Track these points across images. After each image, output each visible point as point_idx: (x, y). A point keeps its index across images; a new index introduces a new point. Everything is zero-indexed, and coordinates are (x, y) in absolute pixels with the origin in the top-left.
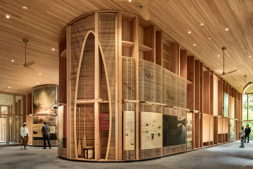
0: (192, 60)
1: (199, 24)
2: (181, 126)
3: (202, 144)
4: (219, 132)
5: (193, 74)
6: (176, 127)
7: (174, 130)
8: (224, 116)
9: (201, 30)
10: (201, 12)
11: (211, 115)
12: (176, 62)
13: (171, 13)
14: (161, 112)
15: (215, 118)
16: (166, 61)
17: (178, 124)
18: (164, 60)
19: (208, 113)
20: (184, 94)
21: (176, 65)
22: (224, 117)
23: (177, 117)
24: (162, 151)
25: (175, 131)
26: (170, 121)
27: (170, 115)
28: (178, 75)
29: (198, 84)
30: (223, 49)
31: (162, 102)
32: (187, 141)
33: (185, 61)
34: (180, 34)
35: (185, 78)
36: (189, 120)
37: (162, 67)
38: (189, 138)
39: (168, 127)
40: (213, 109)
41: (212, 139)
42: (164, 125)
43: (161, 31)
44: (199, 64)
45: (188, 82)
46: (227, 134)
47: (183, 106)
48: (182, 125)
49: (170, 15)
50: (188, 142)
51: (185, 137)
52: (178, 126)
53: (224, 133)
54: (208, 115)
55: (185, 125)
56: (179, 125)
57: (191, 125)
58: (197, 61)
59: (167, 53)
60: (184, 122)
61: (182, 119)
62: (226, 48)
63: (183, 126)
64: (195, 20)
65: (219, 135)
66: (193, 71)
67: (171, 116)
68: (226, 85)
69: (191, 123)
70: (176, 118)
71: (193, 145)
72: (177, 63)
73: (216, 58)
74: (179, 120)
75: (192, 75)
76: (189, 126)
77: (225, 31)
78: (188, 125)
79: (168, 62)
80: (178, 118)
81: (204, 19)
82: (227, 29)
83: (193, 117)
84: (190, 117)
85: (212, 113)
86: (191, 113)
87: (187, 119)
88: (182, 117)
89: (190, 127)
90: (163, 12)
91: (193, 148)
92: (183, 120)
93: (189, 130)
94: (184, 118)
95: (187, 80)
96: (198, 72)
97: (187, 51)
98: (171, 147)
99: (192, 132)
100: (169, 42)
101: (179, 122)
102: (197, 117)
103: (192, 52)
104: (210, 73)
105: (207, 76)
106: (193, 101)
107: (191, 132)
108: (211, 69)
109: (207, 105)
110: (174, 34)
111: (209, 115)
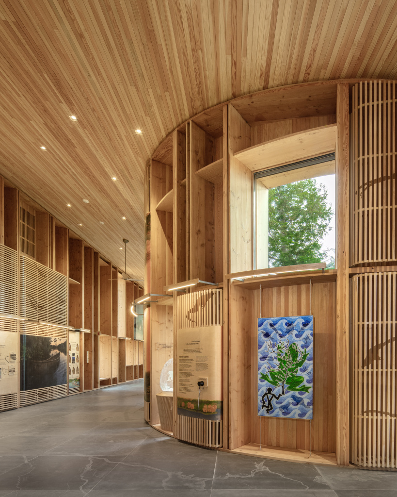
0: (79, 246)
1: (82, 199)
2: (58, 355)
3: (97, 383)
4: (128, 363)
5: (81, 268)
6: (47, 355)
7: (43, 361)
8: (137, 338)
9: (86, 207)
10: (82, 186)
11: (113, 337)
12: (47, 247)
13: (33, 170)
14: (15, 330)
15: (121, 341)
16: (29, 241)
17: (50, 351)
18: (24, 238)
19: (109, 333)
20: (63, 302)
21: (47, 251)
22: (137, 340)
23: (51, 339)
24: (18, 398)
25: (45, 362)
26: (35, 346)
27: (35, 336)
28: (52, 268)
29: (91, 285)
30: (125, 241)
31: (18, 313)
32: (69, 378)
33: (66, 246)
34: (53, 203)
35: (66, 274)
36: (74, 344)
37: (18, 252)
38: (74, 373)
39: (30, 357)
40: (117, 327)
41: (115, 374)
42: (21, 354)
43: (16, 189)
44: (92, 255)
45: (70, 280)
46: (142, 365)
47: (61, 322)
48: (59, 353)
49: (31, 172)
50: (72, 380)
51: (65, 373)
52: (51, 354)
53: (136, 364)
54: (108, 336)
55: (65, 353)
56: (53, 353)
57: (78, 352)
58: (88, 249)
59: (31, 228)
60: (63, 348)
61: (58, 343)
62: (128, 241)
63: (62, 355)
64: (75, 193)
65: (127, 367)
66: (80, 263)
67: (37, 337)
68: (140, 291)
69: (77, 349)
70: (46, 341)
71: (80, 385)
72: (49, 248)
73: (117, 251)
74: (53, 344)
75: (79, 271)
76: (74, 354)
77: (122, 220)
78: (71, 353)
79: (31, 242)
80: (52, 341)
81: (89, 196)
82: (124, 218)
83: (81, 339)
84: (75, 340)
85: (115, 333)
86: (78, 333)
87: (70, 342)
88: (60, 340)
89: (76, 356)
90: (16, 163)
91: (81, 389)
92: (62, 344)
93: (74, 360)
94: (63, 341)
95: (69, 278)
96: (91, 266)
97: (70, 230)
98: (37, 390)
99: (80, 364)
100: (33, 209)
101: (54, 347)
102: (88, 339)
103: (78, 234)
104: (112, 269)
105: (107, 274)
106: (81, 313)
107: (78, 364)
108: (114, 263)
109: (106, 321)
110: (42, 199)
111: (110, 336)
